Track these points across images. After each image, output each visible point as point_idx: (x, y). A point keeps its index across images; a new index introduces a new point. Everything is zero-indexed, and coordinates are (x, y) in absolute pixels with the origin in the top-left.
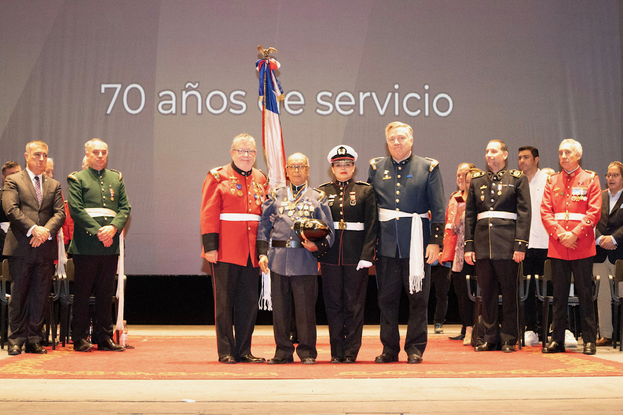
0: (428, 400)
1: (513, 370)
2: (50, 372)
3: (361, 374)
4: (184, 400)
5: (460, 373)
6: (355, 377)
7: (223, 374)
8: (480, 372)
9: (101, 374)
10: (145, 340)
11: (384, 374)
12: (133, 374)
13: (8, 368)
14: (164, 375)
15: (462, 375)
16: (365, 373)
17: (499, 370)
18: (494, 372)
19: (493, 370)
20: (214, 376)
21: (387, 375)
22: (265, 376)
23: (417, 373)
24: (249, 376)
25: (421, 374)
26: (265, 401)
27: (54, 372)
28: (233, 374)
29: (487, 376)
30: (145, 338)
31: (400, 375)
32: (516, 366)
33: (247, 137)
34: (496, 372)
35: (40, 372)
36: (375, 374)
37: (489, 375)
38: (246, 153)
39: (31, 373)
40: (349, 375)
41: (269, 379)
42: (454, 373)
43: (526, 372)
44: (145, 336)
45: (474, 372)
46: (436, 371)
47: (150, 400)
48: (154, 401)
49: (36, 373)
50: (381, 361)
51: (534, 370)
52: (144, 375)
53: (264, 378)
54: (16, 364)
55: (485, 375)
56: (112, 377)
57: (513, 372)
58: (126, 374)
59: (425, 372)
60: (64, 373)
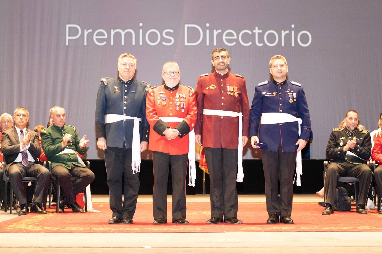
0: (305, 247)
1: (359, 226)
2: (46, 228)
3: (256, 229)
4: (143, 247)
5: (323, 229)
6: (253, 231)
7: (164, 229)
8: (337, 228)
9: (81, 229)
10: (101, 206)
11: (272, 229)
12: (103, 229)
13: (16, 226)
14: (124, 229)
15: (325, 230)
16: (259, 228)
17: (350, 226)
18: (346, 228)
19: (346, 227)
20: (158, 231)
21: (274, 229)
22: (192, 230)
23: (294, 228)
24: (181, 230)
25: (297, 229)
26: (197, 247)
27: (49, 228)
28: (170, 229)
29: (342, 231)
30: (102, 204)
31: (283, 230)
32: (361, 224)
33: (173, 63)
34: (348, 228)
35: (39, 228)
36: (266, 229)
37: (344, 230)
38: (173, 73)
39: (33, 228)
40: (249, 230)
41: (196, 232)
42: (320, 229)
43: (368, 228)
44: (101, 203)
45: (333, 228)
46: (307, 227)
47: (121, 246)
48: (123, 247)
49: (37, 229)
50: (113, 222)
51: (374, 226)
52: (111, 230)
53: (192, 231)
54: (20, 223)
55: (341, 230)
56: (90, 232)
57: (360, 228)
58: (98, 229)
59: (299, 227)
60: (57, 229)
